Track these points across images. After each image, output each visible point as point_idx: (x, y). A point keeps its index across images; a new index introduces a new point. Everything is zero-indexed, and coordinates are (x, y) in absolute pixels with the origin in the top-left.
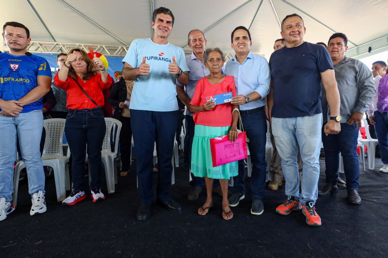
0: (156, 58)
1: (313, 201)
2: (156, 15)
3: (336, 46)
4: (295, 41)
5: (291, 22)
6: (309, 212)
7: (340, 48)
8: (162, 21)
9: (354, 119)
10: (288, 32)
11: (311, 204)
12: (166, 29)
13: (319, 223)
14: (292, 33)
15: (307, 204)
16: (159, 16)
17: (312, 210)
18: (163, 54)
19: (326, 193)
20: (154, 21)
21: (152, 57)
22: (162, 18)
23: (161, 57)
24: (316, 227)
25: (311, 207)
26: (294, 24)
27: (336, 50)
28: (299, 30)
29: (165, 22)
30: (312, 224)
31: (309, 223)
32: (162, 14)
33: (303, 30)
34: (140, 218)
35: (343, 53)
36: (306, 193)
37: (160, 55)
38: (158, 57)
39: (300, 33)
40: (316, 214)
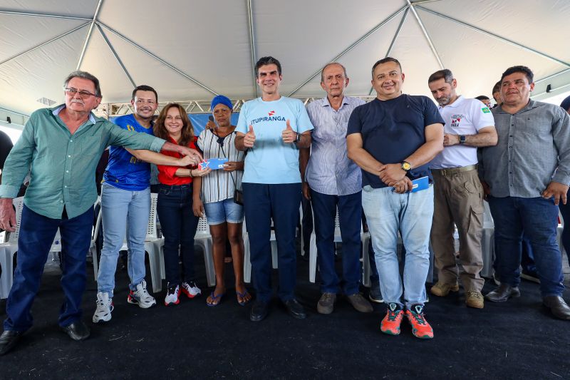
0: (266, 119)
1: (421, 305)
2: (258, 70)
3: (514, 85)
4: (390, 94)
5: (384, 70)
6: (416, 319)
7: (521, 88)
8: (265, 74)
9: (553, 191)
10: (380, 83)
11: (419, 309)
12: (272, 82)
13: (431, 335)
14: (384, 85)
15: (413, 308)
16: (261, 70)
17: (420, 317)
18: (273, 112)
19: (500, 298)
20: (258, 77)
21: (261, 119)
22: (264, 72)
23: (272, 116)
24: (426, 339)
25: (419, 312)
26: (387, 73)
27: (515, 91)
28: (394, 79)
29: (268, 74)
30: (421, 335)
31: (417, 335)
32: (264, 66)
33: (399, 79)
34: (253, 318)
35: (527, 95)
36: (413, 294)
37: (270, 114)
38: (268, 117)
39: (395, 83)
40: (426, 322)
